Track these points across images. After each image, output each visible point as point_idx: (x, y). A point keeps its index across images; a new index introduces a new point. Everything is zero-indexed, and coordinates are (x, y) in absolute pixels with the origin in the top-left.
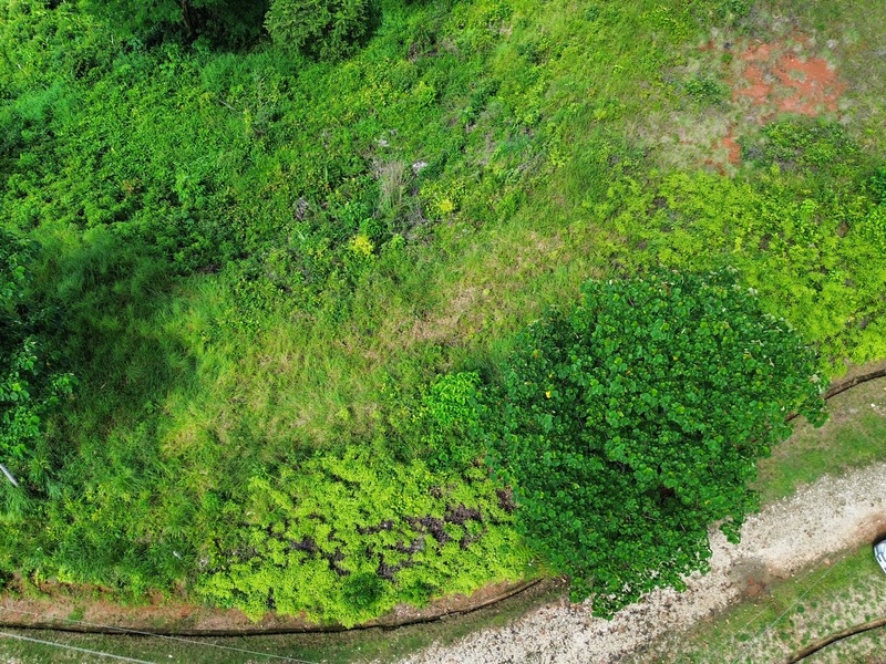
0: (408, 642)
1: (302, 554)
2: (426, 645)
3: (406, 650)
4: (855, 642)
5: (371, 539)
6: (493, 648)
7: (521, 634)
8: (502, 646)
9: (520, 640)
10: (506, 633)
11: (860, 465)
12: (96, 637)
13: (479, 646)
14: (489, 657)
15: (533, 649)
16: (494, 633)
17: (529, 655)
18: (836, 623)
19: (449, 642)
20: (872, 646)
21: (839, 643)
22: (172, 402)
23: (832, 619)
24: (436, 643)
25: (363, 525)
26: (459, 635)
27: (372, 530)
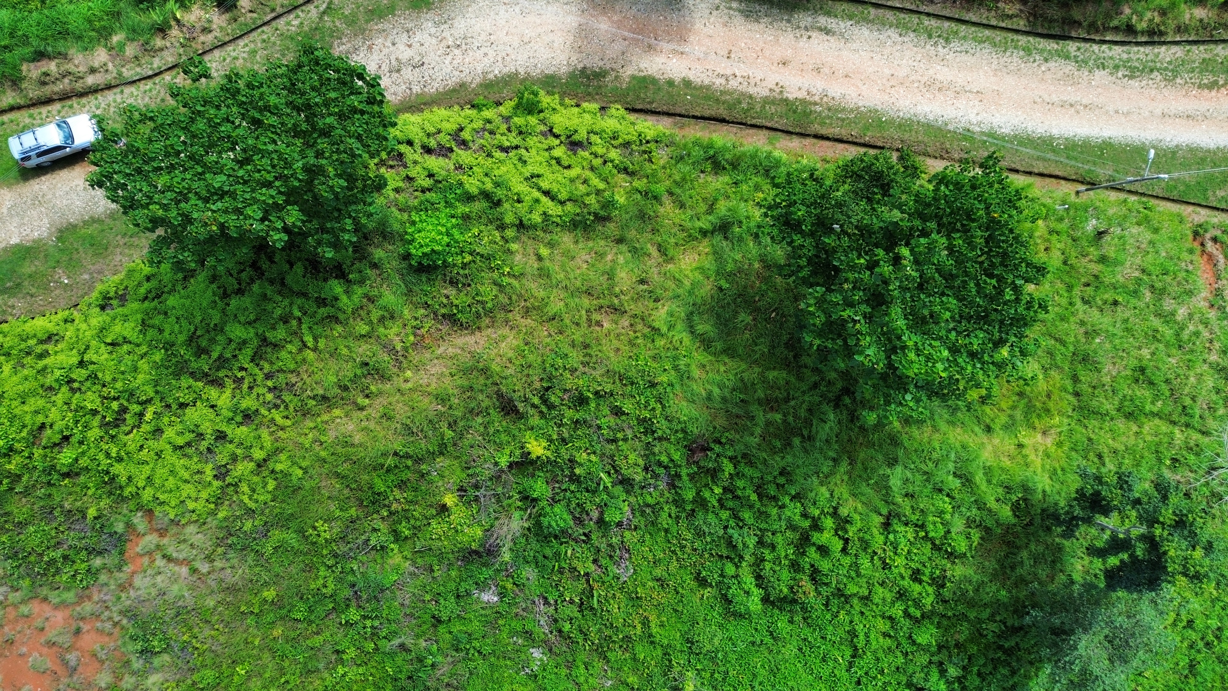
0: (496, 89)
1: (576, 137)
2: (481, 85)
3: (498, 83)
4: (138, 74)
5: (517, 141)
6: (427, 78)
7: (404, 87)
8: (420, 79)
9: (405, 83)
10: (416, 89)
11: (94, 220)
12: (754, 122)
13: (439, 80)
14: (431, 72)
15: (395, 75)
16: (426, 90)
17: (398, 71)
18: (148, 87)
19: (463, 85)
20: (124, 70)
21: (150, 73)
22: (706, 289)
23: (150, 90)
24: (473, 86)
25: (523, 151)
26: (454, 90)
27: (517, 147)
